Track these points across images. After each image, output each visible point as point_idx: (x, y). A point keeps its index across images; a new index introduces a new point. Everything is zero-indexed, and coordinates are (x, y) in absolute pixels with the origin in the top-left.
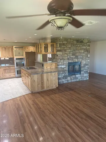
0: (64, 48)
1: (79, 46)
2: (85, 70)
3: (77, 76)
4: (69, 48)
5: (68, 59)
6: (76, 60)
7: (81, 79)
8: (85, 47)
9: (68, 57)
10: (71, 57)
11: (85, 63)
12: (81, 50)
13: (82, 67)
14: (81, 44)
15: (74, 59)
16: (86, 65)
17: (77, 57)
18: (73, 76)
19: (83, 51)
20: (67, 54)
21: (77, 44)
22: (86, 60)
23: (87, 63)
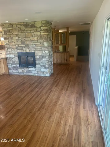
0: (10, 35)
1: (29, 31)
2: (41, 64)
3: (30, 69)
4: (16, 34)
5: (17, 48)
6: (28, 50)
7: (37, 74)
8: (38, 33)
9: (16, 46)
10: (20, 46)
11: (40, 54)
12: (32, 37)
13: (37, 59)
14: (32, 29)
15: (25, 48)
16: (43, 57)
17: (28, 46)
18: (26, 69)
19: (36, 39)
20: (14, 42)
21: (26, 29)
22: (42, 51)
23: (44, 55)
